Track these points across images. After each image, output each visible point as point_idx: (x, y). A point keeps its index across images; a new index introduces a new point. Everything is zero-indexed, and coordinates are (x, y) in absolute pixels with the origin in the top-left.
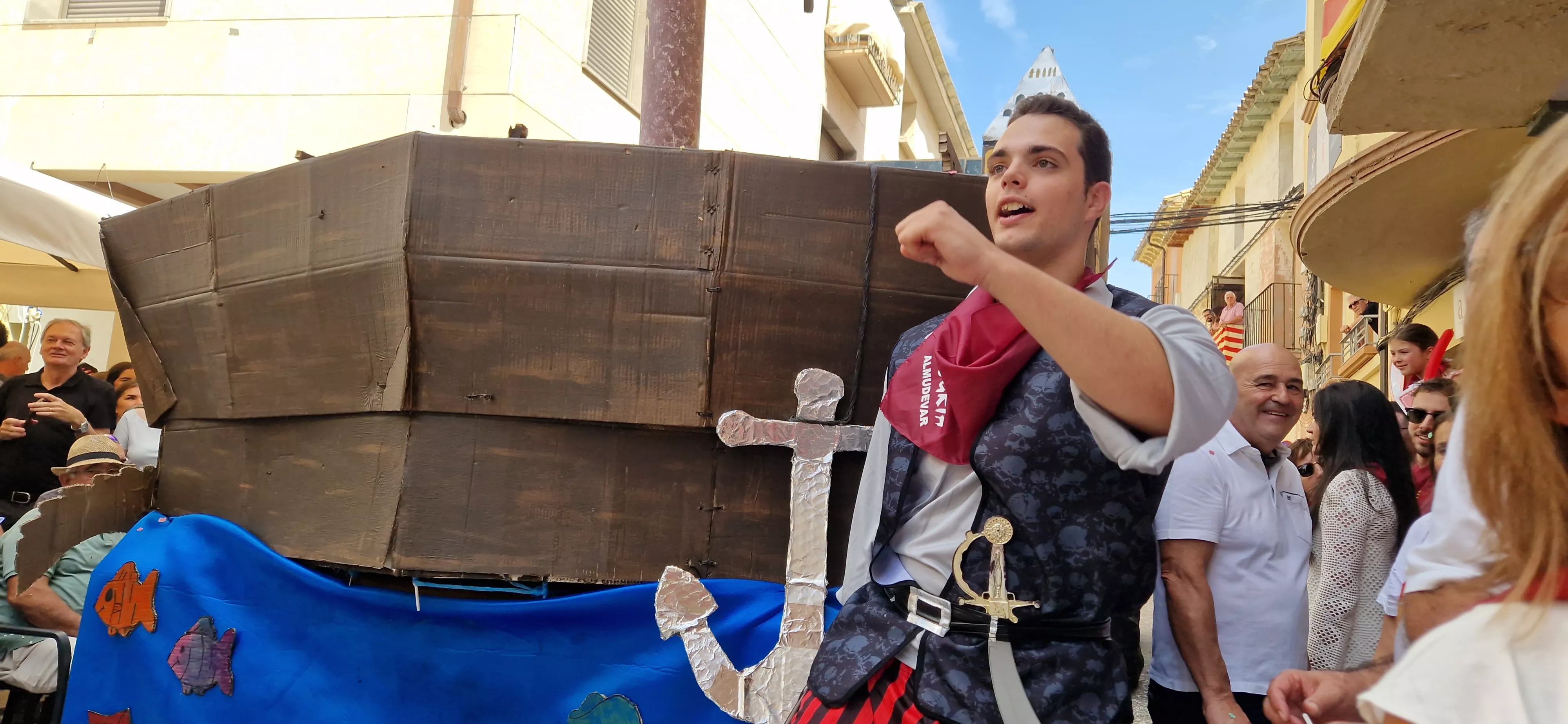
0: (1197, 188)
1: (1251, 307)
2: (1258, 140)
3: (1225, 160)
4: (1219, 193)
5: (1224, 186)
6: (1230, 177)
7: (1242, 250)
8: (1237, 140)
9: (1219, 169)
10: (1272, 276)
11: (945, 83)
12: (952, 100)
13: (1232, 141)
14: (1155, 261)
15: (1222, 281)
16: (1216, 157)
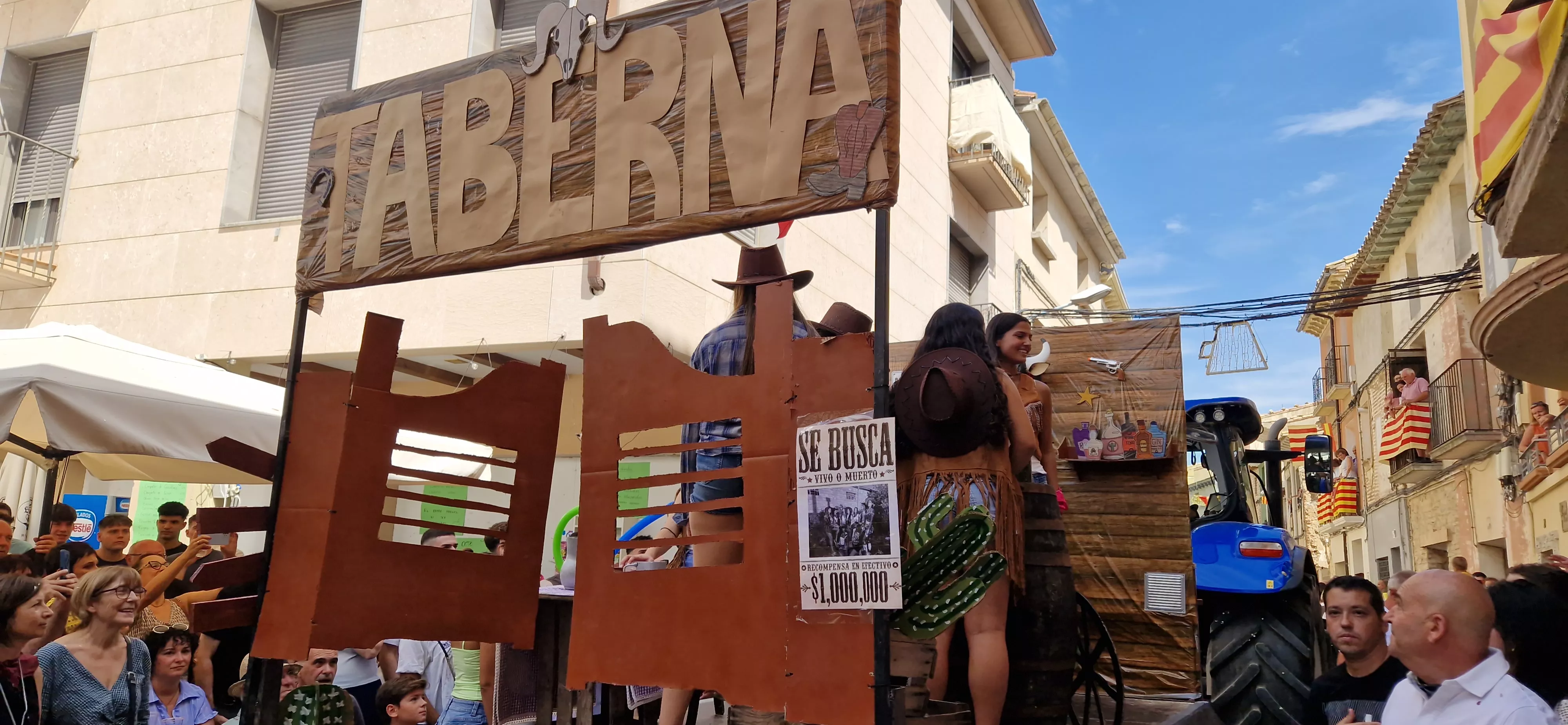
0: (1362, 257)
1: (1437, 384)
2: (1426, 204)
3: (1389, 226)
4: (1387, 260)
5: (1393, 252)
6: (1398, 243)
7: (1420, 321)
8: (1401, 205)
9: (1384, 235)
10: (1458, 349)
11: (1076, 173)
12: (1084, 188)
13: (1397, 207)
14: (1323, 331)
15: (1400, 355)
16: (1380, 223)
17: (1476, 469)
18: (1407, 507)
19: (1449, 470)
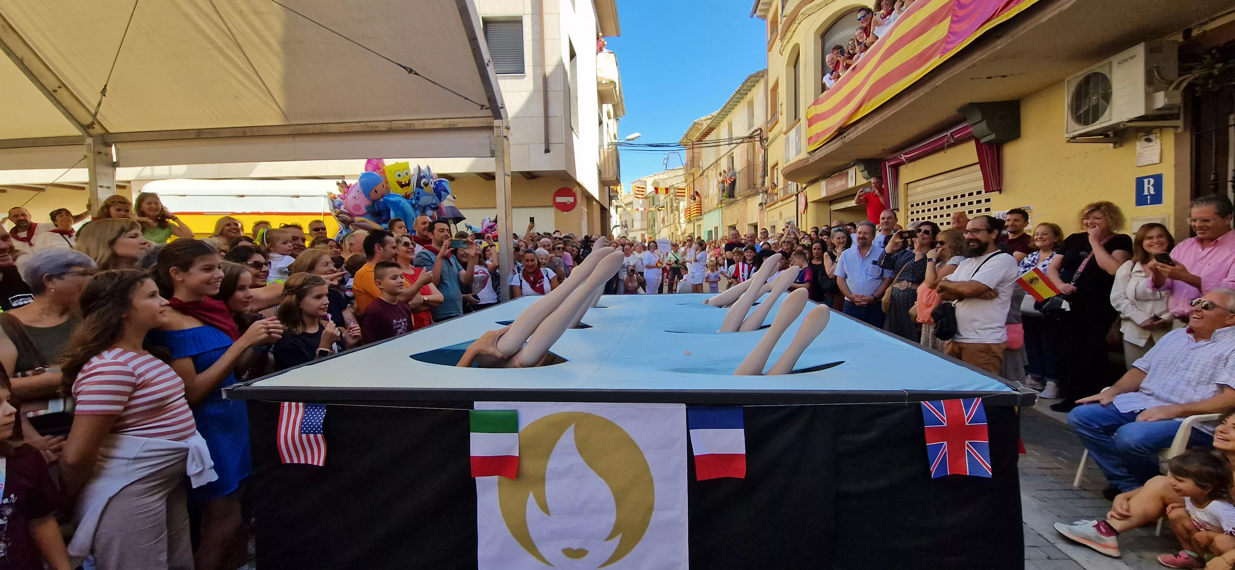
2: (738, 106)
6: (725, 118)
17: (749, 200)
18: (722, 213)
19: (739, 200)
